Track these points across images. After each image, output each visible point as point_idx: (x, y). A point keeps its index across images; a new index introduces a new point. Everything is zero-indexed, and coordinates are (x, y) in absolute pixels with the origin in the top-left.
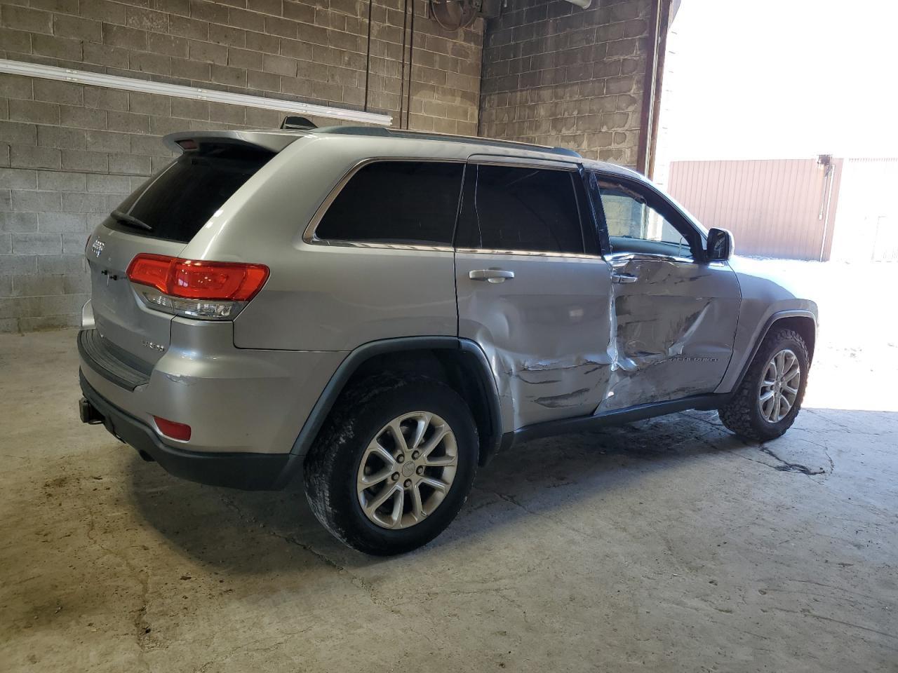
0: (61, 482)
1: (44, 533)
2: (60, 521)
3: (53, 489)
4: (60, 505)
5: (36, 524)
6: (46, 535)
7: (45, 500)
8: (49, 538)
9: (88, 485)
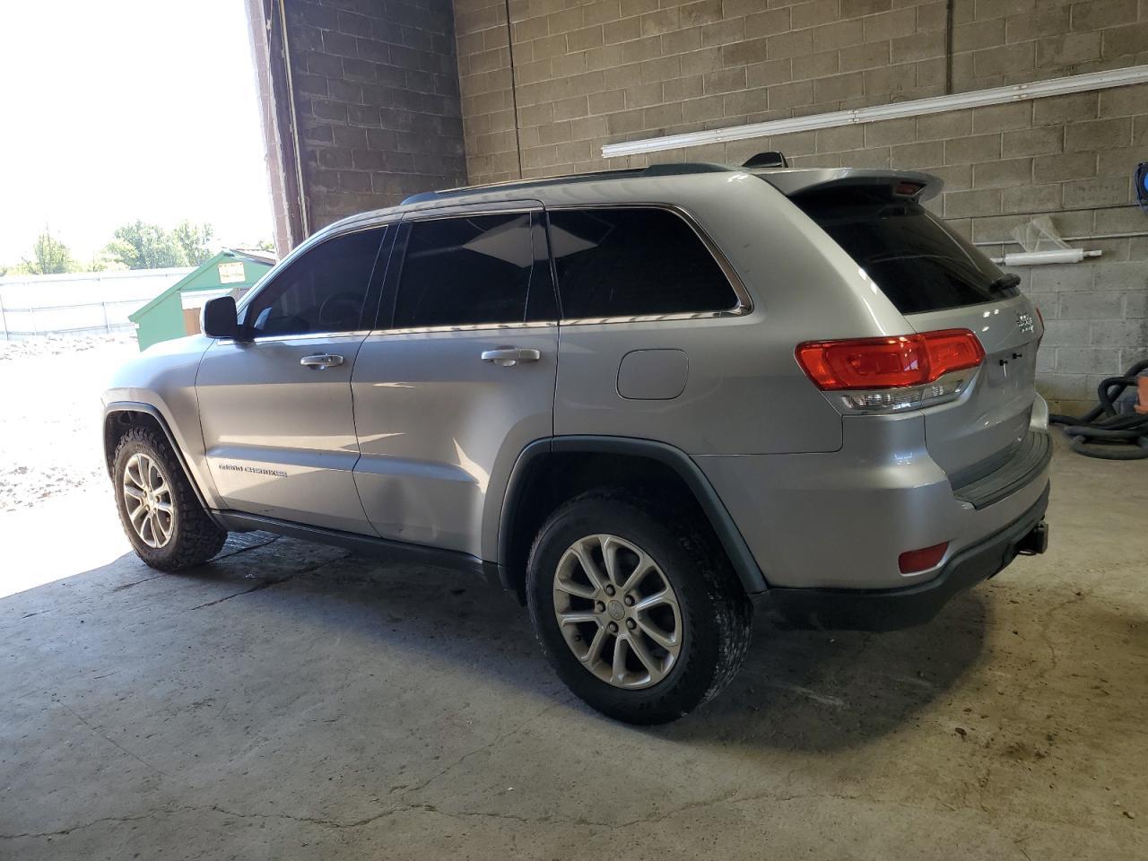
0: (1015, 752)
1: (1098, 691)
2: (1069, 696)
3: (1037, 746)
4: (1049, 717)
5: (1099, 705)
6: (1096, 688)
7: (1063, 734)
8: (1096, 683)
9: (984, 731)
